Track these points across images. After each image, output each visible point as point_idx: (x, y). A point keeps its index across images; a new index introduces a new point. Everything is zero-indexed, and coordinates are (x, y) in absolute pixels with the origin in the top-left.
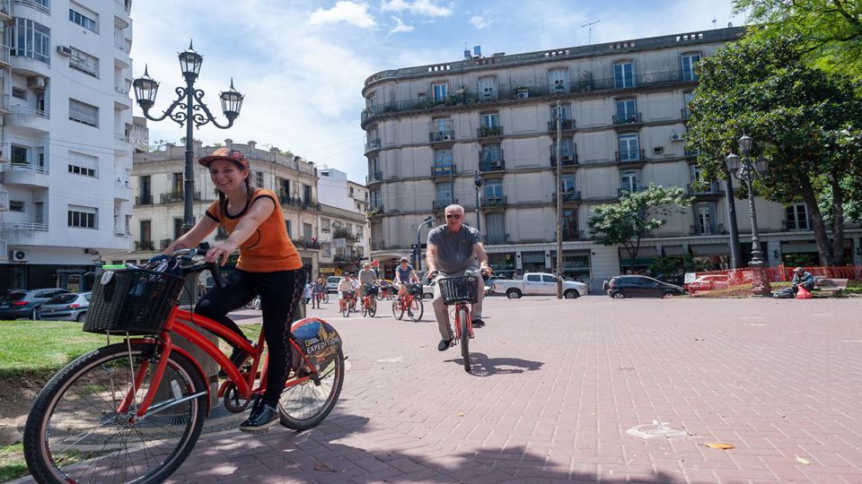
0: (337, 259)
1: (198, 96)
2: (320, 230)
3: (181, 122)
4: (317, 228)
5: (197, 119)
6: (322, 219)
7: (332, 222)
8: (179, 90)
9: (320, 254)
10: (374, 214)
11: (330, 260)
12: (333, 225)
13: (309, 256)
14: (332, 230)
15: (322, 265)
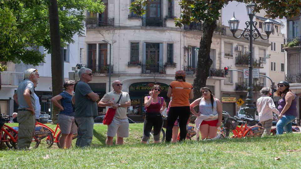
0: (239, 87)
1: (255, 25)
2: (223, 55)
3: (247, 38)
4: (220, 54)
5: (254, 36)
6: (225, 43)
7: (235, 45)
8: (247, 22)
9: (223, 81)
10: (292, 46)
11: (231, 89)
12: (236, 49)
13: (212, 85)
14: (235, 54)
15: (224, 94)
